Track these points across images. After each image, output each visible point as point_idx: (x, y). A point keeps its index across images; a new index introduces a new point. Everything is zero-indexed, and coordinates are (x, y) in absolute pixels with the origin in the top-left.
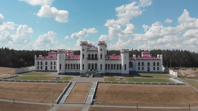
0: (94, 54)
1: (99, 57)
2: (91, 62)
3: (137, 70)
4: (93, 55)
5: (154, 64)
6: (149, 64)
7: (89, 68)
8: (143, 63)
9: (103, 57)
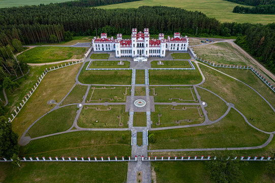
0: (142, 43)
1: (145, 45)
2: (139, 49)
3: (170, 49)
4: (140, 44)
5: (182, 45)
6: (178, 45)
7: (138, 53)
8: (174, 45)
9: (148, 46)
